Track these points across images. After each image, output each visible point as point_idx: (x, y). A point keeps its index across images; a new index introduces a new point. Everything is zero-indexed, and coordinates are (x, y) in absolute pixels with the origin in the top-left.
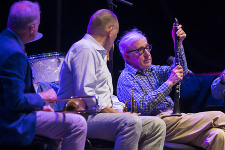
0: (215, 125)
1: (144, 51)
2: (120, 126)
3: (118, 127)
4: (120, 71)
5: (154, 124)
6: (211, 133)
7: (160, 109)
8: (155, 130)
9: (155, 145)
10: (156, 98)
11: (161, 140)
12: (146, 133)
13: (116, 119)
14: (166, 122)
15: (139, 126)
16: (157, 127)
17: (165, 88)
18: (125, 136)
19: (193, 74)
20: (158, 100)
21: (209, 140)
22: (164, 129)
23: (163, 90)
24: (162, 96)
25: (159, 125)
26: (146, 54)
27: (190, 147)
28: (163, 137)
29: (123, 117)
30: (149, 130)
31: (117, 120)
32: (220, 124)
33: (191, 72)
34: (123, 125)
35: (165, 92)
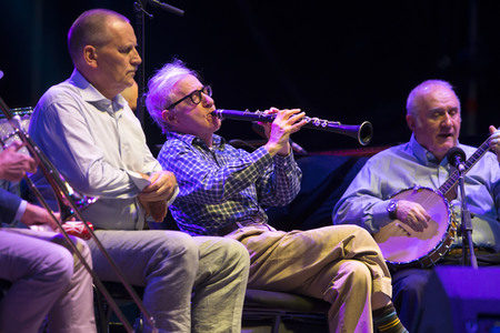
0: (346, 252)
1: (200, 97)
2: (153, 258)
3: (151, 261)
4: (159, 146)
5: (226, 254)
6: (340, 272)
8: (228, 265)
9: (228, 295)
10: (239, 172)
12: (211, 270)
15: (193, 258)
16: (231, 260)
18: (165, 278)
20: (243, 176)
21: (338, 284)
24: (252, 169)
26: (205, 101)
27: (298, 298)
28: (244, 280)
30: (215, 263)
31: (150, 246)
32: (357, 251)
33: (300, 148)
34: (160, 256)
35: (258, 163)
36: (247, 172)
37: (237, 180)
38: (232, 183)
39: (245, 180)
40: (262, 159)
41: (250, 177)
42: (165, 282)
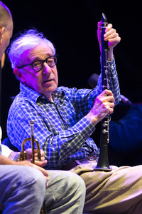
1: (43, 65)
2: (10, 187)
3: (7, 189)
5: (66, 184)
7: (77, 158)
8: (68, 193)
10: (70, 141)
11: (77, 209)
12: (54, 198)
13: (5, 175)
14: (86, 180)
15: (41, 188)
16: (71, 189)
17: (84, 126)
18: (19, 203)
19: (130, 102)
20: (73, 144)
22: (81, 191)
23: (81, 128)
24: (80, 138)
25: (74, 185)
28: (81, 205)
29: (15, 173)
30: (58, 192)
31: (6, 178)
33: (126, 99)
34: (15, 185)
35: (84, 132)
36: (76, 141)
37: (69, 148)
38: (65, 150)
39: (75, 147)
40: (87, 129)
41: (79, 144)
42: (18, 206)
